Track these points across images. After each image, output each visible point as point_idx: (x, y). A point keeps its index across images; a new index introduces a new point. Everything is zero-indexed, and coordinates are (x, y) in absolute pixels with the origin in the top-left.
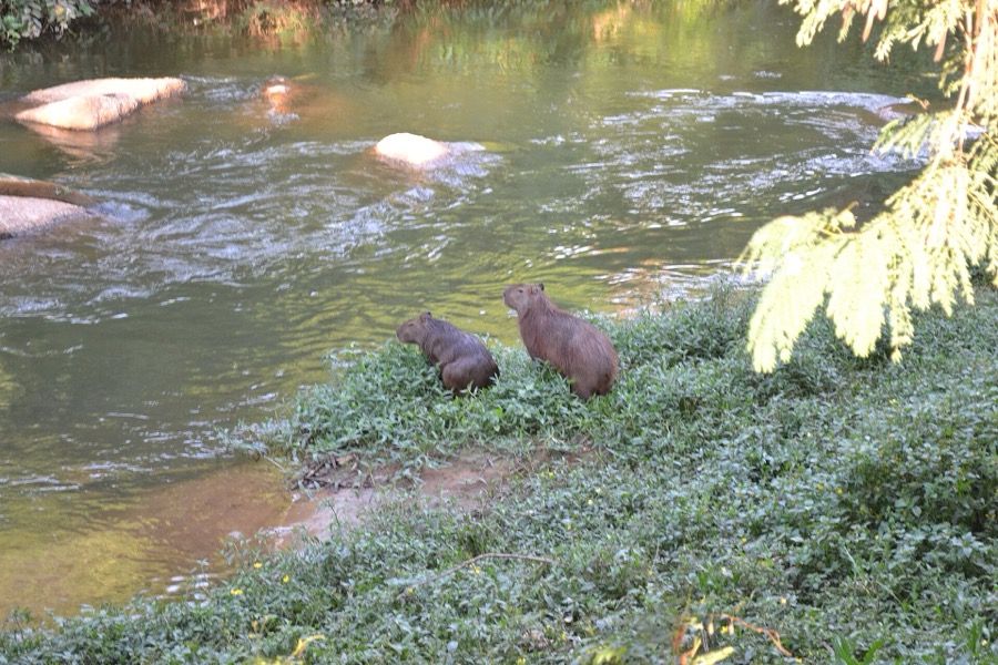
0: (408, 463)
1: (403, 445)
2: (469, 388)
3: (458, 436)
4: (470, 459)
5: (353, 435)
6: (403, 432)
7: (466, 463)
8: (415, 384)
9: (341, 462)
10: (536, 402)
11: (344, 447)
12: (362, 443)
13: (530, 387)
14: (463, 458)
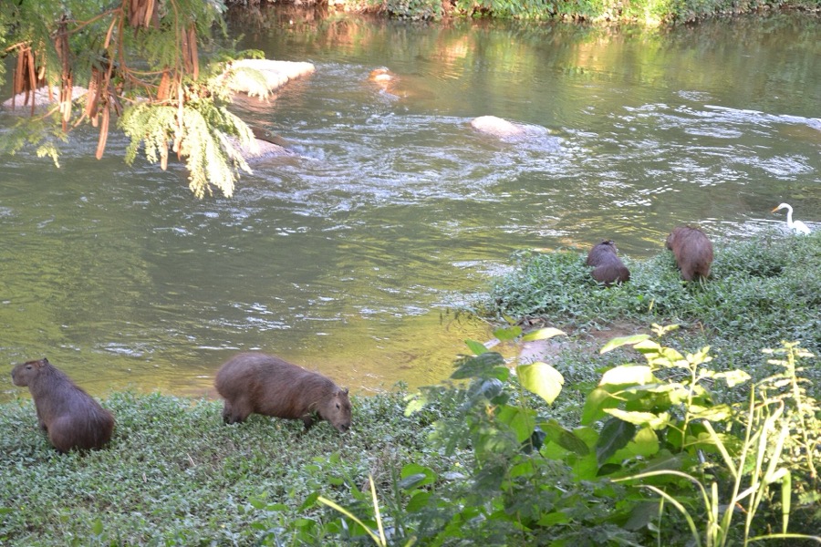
0: (582, 326)
1: (577, 314)
2: (616, 282)
3: (612, 311)
4: (621, 327)
5: (542, 305)
6: (575, 306)
7: (620, 329)
8: (578, 276)
9: (533, 322)
10: (663, 294)
11: (536, 312)
12: (547, 311)
13: (658, 284)
14: (616, 326)
